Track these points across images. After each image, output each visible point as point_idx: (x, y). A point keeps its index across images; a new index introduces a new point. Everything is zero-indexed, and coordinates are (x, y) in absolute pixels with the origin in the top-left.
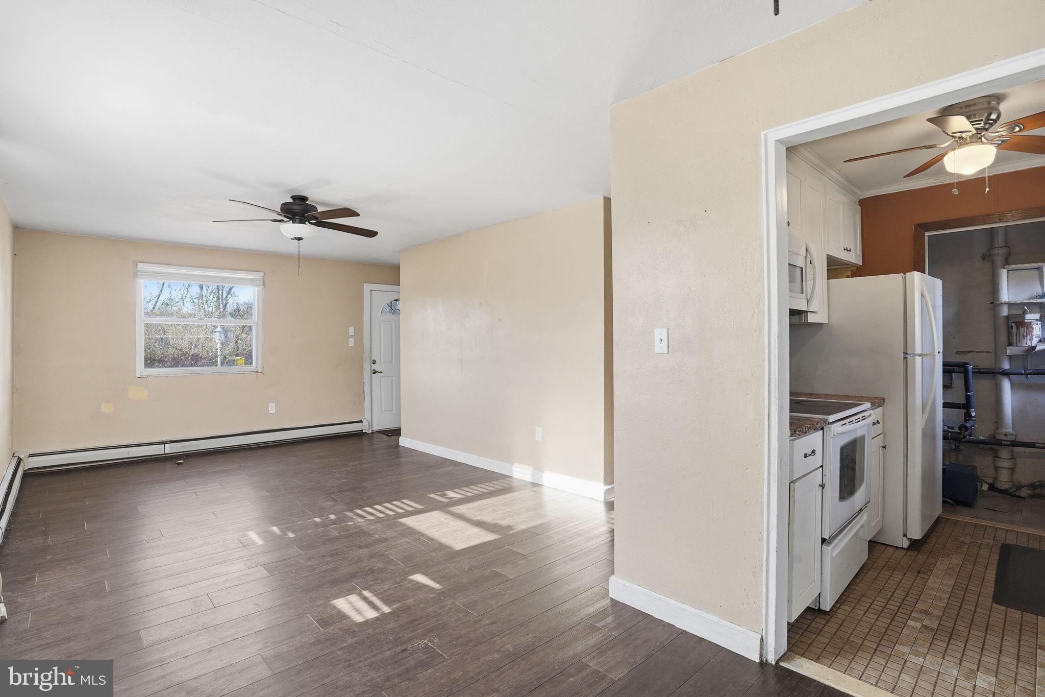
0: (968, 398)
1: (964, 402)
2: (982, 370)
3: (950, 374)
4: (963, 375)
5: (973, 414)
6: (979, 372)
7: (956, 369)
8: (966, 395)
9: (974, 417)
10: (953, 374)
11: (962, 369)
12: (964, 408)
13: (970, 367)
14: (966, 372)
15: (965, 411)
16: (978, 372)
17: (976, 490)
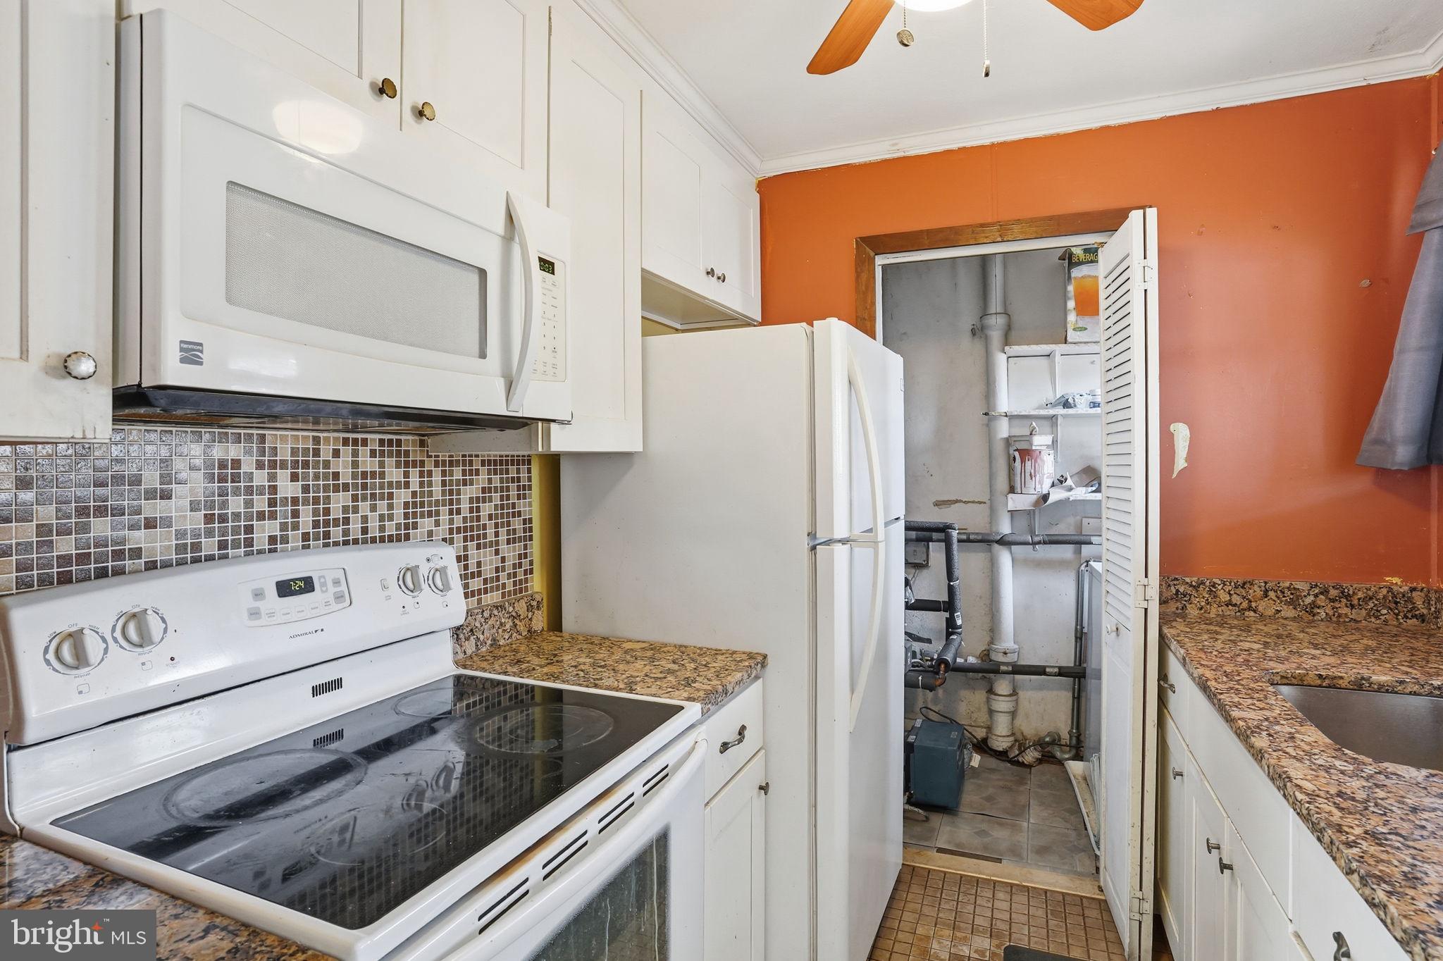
0: (951, 591)
1: (946, 599)
2: (972, 537)
3: (926, 543)
4: (943, 544)
5: (959, 622)
6: (968, 541)
7: (935, 535)
8: (949, 585)
9: (960, 627)
10: (930, 543)
11: (942, 536)
12: (945, 611)
13: (955, 534)
14: (948, 542)
15: (947, 615)
16: (966, 541)
17: (962, 771)
